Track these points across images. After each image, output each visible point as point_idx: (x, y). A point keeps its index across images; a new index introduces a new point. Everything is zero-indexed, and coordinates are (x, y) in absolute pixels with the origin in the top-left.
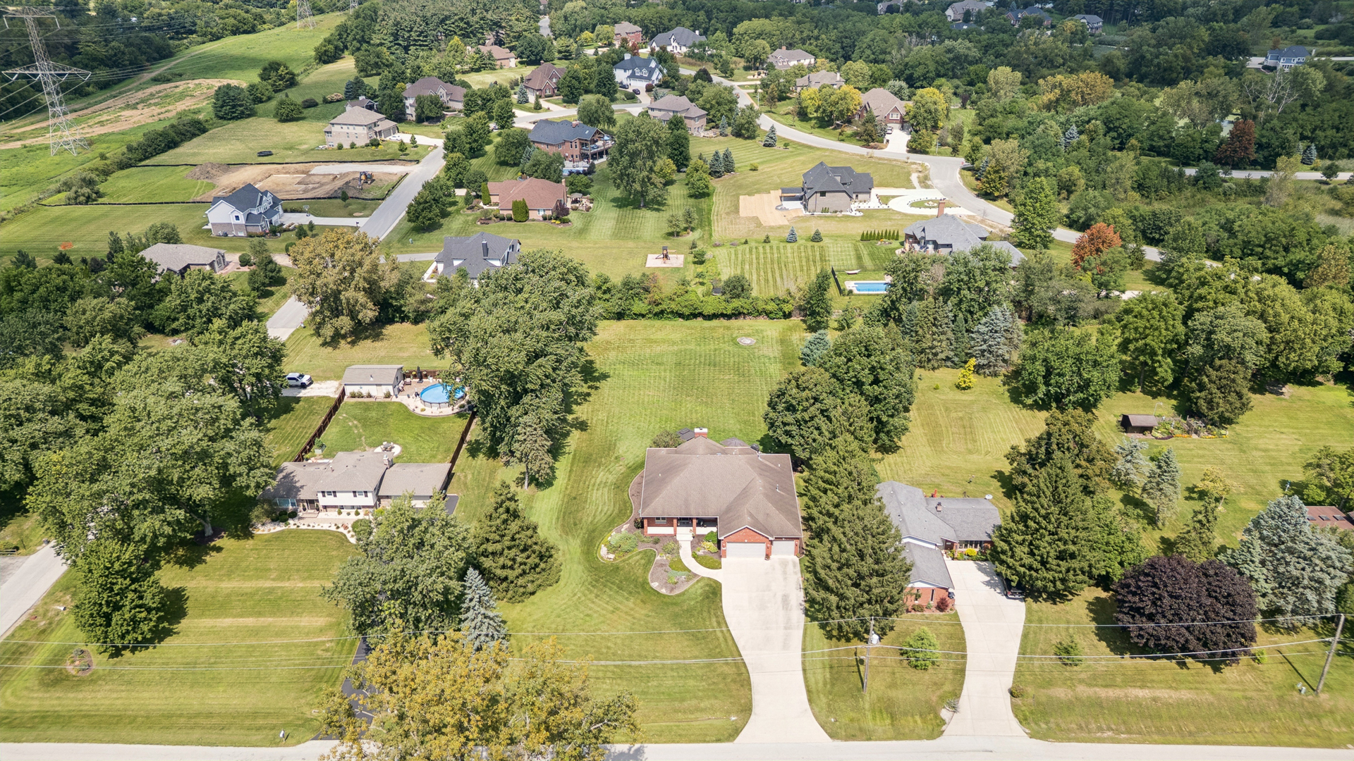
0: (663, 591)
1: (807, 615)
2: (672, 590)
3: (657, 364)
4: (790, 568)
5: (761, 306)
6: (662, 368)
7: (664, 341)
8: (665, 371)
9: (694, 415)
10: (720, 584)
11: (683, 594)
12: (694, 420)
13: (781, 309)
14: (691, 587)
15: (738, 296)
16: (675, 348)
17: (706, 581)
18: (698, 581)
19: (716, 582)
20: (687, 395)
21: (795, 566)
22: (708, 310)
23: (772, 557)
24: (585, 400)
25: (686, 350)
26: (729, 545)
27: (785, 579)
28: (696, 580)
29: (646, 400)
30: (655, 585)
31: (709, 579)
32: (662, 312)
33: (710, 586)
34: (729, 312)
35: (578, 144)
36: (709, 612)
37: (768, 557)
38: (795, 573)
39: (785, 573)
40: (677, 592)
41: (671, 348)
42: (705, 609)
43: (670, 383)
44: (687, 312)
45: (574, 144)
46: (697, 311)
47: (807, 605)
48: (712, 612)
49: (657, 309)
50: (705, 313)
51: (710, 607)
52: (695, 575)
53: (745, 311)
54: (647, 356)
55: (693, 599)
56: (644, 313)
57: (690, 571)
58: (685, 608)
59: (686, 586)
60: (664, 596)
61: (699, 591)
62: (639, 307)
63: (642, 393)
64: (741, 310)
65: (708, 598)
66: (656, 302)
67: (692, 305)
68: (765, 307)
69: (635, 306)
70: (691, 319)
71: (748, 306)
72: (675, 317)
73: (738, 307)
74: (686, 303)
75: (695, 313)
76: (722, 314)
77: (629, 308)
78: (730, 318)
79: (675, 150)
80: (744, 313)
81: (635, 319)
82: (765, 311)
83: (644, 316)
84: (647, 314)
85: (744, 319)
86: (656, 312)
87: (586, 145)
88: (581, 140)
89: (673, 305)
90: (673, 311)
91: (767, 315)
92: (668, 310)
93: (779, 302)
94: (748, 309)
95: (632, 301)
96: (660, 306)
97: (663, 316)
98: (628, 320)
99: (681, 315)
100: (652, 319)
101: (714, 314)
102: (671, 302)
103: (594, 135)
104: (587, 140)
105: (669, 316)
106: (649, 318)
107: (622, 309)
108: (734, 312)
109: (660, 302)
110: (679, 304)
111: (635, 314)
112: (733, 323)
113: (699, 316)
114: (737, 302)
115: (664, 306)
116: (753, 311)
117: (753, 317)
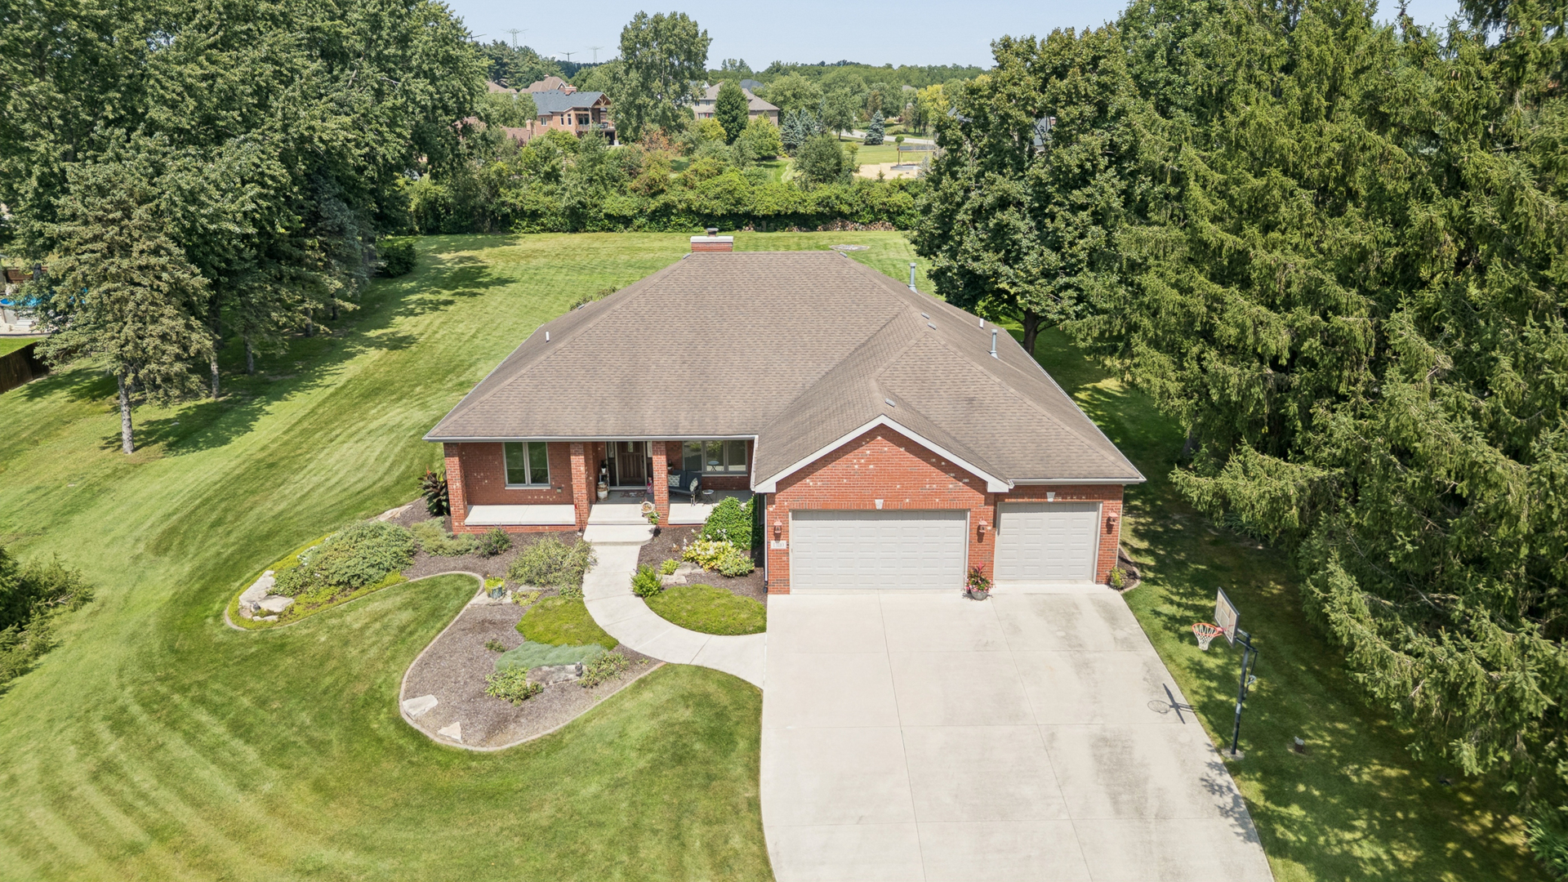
0: (451, 734)
1: (1276, 848)
2: (499, 724)
4: (1093, 626)
5: (878, 198)
7: (661, 249)
10: (756, 695)
11: (554, 743)
14: (600, 713)
15: (827, 178)
17: (684, 683)
18: (642, 683)
19: (733, 684)
21: (1112, 618)
22: (766, 204)
23: (997, 588)
24: (435, 310)
26: (799, 530)
27: (1083, 667)
28: (631, 680)
30: (417, 709)
31: (703, 672)
32: (667, 210)
33: (702, 701)
34: (811, 209)
35: (573, 118)
36: (677, 837)
37: (978, 581)
38: (1127, 644)
39: (1073, 644)
40: (521, 736)
42: (656, 817)
44: (720, 208)
45: (566, 117)
46: (742, 210)
47: (1253, 790)
48: (696, 834)
49: (654, 204)
50: (761, 211)
51: (682, 810)
52: (635, 659)
53: (845, 209)
55: (597, 767)
56: (628, 213)
57: (612, 644)
58: (542, 816)
59: (578, 710)
60: (450, 757)
61: (642, 728)
62: (613, 203)
64: (838, 206)
65: (680, 757)
66: (654, 190)
67: (730, 192)
68: (884, 204)
69: (608, 200)
70: (730, 230)
71: (850, 199)
72: (696, 225)
73: (830, 197)
74: (719, 189)
75: (736, 214)
76: (795, 214)
77: (596, 206)
78: (813, 228)
79: (725, 113)
80: (841, 214)
81: (610, 230)
82: (888, 211)
83: (626, 221)
84: (634, 217)
85: (843, 228)
86: (654, 212)
87: (587, 122)
88: (576, 109)
89: (690, 195)
90: (689, 211)
91: (891, 219)
92: (680, 207)
93: (917, 190)
94: (850, 205)
95: (602, 188)
96: (662, 196)
97: (669, 221)
98: (594, 231)
99: (709, 220)
100: (647, 228)
101: (778, 215)
102: (686, 189)
103: (598, 103)
104: (586, 109)
105: (682, 220)
106: (639, 227)
107: (580, 202)
108: (820, 209)
109: (662, 191)
110: (703, 193)
111: (608, 216)
112: (821, 236)
113: (747, 225)
114: (826, 190)
115: (671, 197)
116: (864, 210)
117: (863, 224)
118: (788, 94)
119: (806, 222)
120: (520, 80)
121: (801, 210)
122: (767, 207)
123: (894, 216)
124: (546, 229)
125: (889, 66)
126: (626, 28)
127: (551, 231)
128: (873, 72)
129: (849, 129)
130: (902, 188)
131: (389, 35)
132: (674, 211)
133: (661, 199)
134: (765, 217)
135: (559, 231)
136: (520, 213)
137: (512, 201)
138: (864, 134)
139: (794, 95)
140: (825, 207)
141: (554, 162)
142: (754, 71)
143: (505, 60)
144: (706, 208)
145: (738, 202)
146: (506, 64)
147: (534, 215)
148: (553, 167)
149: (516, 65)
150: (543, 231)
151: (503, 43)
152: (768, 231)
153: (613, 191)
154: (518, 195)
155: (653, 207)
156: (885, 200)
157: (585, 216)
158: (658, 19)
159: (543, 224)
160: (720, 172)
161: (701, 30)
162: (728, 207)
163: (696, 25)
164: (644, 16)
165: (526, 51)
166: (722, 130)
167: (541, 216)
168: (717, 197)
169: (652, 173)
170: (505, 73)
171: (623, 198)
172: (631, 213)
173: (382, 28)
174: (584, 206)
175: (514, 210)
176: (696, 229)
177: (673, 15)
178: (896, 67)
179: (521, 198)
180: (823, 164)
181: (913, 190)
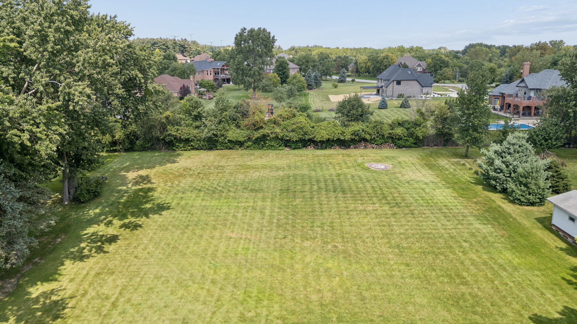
3: (252, 190)
5: (387, 131)
6: (260, 195)
7: (265, 167)
8: (264, 199)
9: (324, 280)
12: (328, 295)
13: (411, 135)
15: (356, 119)
16: (281, 173)
20: (304, 238)
22: (322, 134)
24: (100, 250)
25: (295, 176)
29: (222, 247)
32: (264, 137)
34: (348, 137)
35: (212, 72)
41: (274, 174)
43: (271, 217)
44: (294, 136)
45: (209, 72)
46: (307, 137)
49: (257, 135)
50: (318, 138)
53: (368, 137)
54: (239, 181)
56: (241, 139)
62: (233, 134)
63: (217, 234)
64: (363, 135)
66: (257, 127)
67: (301, 128)
68: (390, 134)
69: (230, 132)
70: (300, 148)
71: (370, 131)
72: (280, 146)
73: (359, 131)
74: (294, 126)
75: (304, 140)
76: (339, 140)
77: (223, 135)
78: (348, 147)
79: (280, 71)
80: (365, 140)
81: (230, 148)
82: (392, 138)
83: (240, 144)
84: (245, 141)
85: (366, 147)
86: (256, 139)
87: (218, 74)
88: (214, 69)
89: (278, 130)
90: (277, 138)
91: (393, 142)
92: (272, 136)
93: (409, 126)
94: (370, 134)
95: (227, 125)
96: (261, 130)
97: (265, 143)
98: (222, 149)
99: (287, 143)
100: (252, 148)
101: (328, 140)
102: (275, 126)
103: (223, 66)
104: (218, 69)
105: (273, 143)
106: (247, 147)
107: (214, 134)
108: (353, 137)
109: (262, 127)
110: (285, 128)
111: (230, 141)
112: (352, 152)
113: (309, 145)
114: (357, 127)
115: (266, 131)
116: (378, 137)
117: (377, 144)
118: (304, 61)
119: (343, 144)
120: (191, 53)
121: (342, 138)
122: (322, 137)
123: (396, 141)
124: (194, 148)
125: (338, 48)
126: (237, 35)
127: (197, 149)
128: (333, 50)
129: (330, 76)
130: (399, 124)
131: (52, 48)
132: (268, 138)
133: (261, 132)
134: (322, 142)
135: (202, 149)
136: (180, 140)
137: (174, 133)
138: (338, 78)
139: (306, 62)
140: (356, 136)
141: (199, 110)
142: (284, 50)
143: (186, 46)
144: (287, 136)
145: (305, 133)
146: (186, 48)
147: (187, 141)
148: (199, 113)
149: (190, 48)
150: (192, 149)
151: (185, 39)
152: (322, 149)
153: (233, 127)
154: (178, 130)
155: (256, 136)
156: (391, 131)
157: (217, 141)
158: (252, 31)
159: (192, 146)
160: (294, 116)
161: (272, 35)
162: (300, 136)
163: (269, 33)
164: (245, 29)
165: (194, 43)
166: (279, 78)
167: (191, 141)
168: (293, 131)
169: (256, 118)
170: (186, 51)
171: (238, 131)
172: (243, 139)
173: (48, 42)
174: (216, 136)
175: (175, 138)
176: (281, 148)
177: (260, 29)
178: (340, 48)
179: (179, 132)
180: (354, 112)
181: (407, 126)
